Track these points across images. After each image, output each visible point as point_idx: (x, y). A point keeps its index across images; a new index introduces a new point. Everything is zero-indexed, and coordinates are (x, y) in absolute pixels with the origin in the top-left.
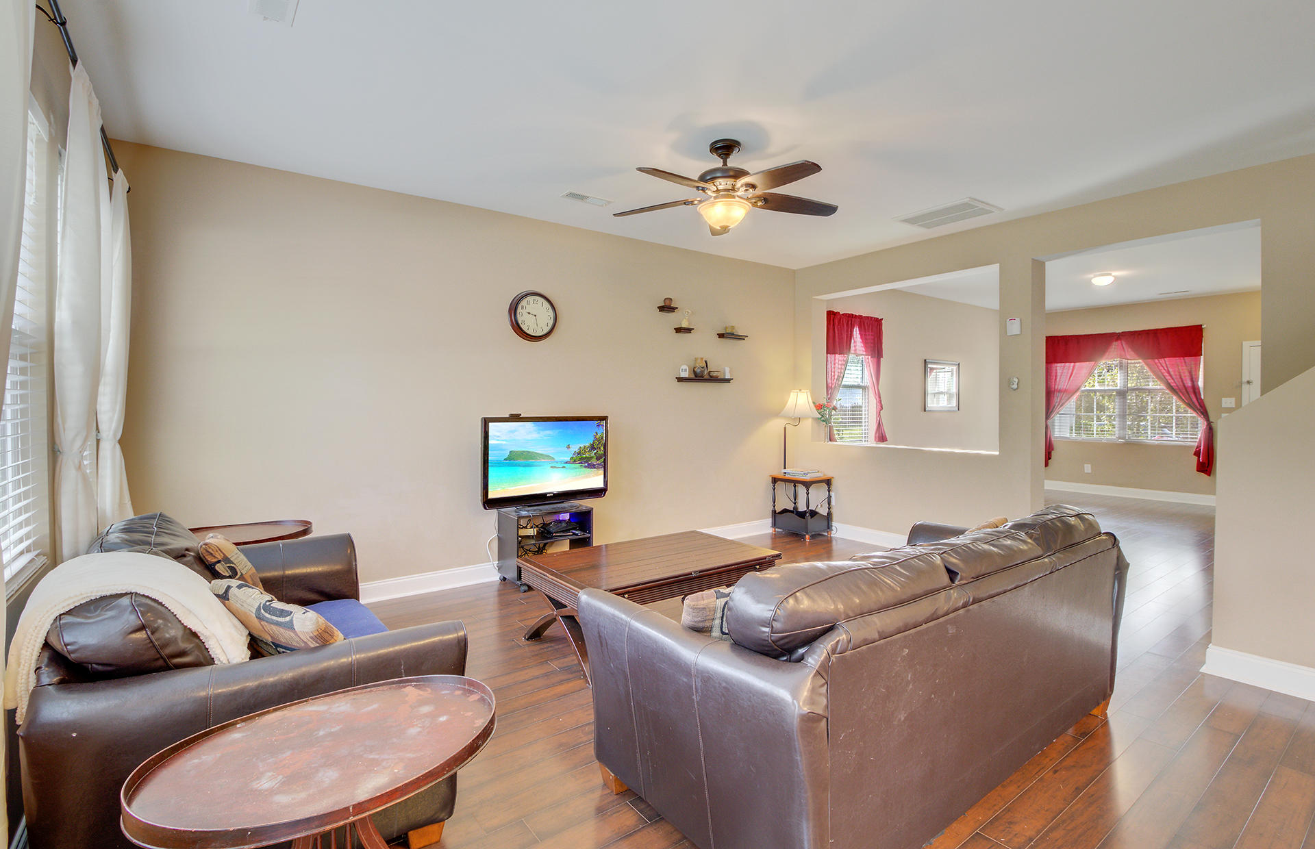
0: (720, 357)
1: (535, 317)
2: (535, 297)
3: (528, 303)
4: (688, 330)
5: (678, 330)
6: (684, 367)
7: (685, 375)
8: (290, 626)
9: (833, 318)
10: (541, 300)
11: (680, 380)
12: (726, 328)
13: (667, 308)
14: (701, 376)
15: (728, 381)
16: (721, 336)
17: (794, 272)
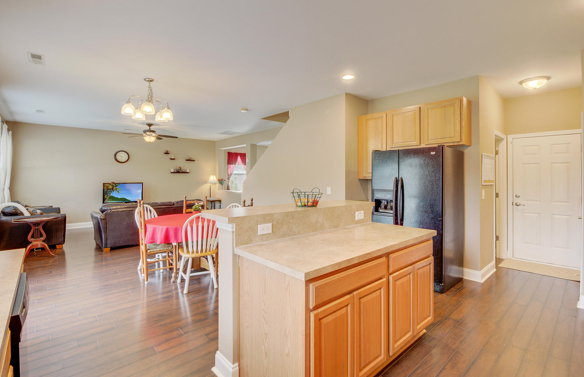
0: (186, 166)
1: (122, 157)
2: (122, 152)
3: (120, 154)
4: (174, 159)
5: (171, 159)
6: (172, 169)
7: (172, 171)
8: (37, 212)
9: (230, 154)
10: (124, 153)
11: (172, 173)
12: (188, 158)
13: (167, 153)
14: (179, 171)
15: (188, 173)
16: (187, 160)
17: (215, 141)
